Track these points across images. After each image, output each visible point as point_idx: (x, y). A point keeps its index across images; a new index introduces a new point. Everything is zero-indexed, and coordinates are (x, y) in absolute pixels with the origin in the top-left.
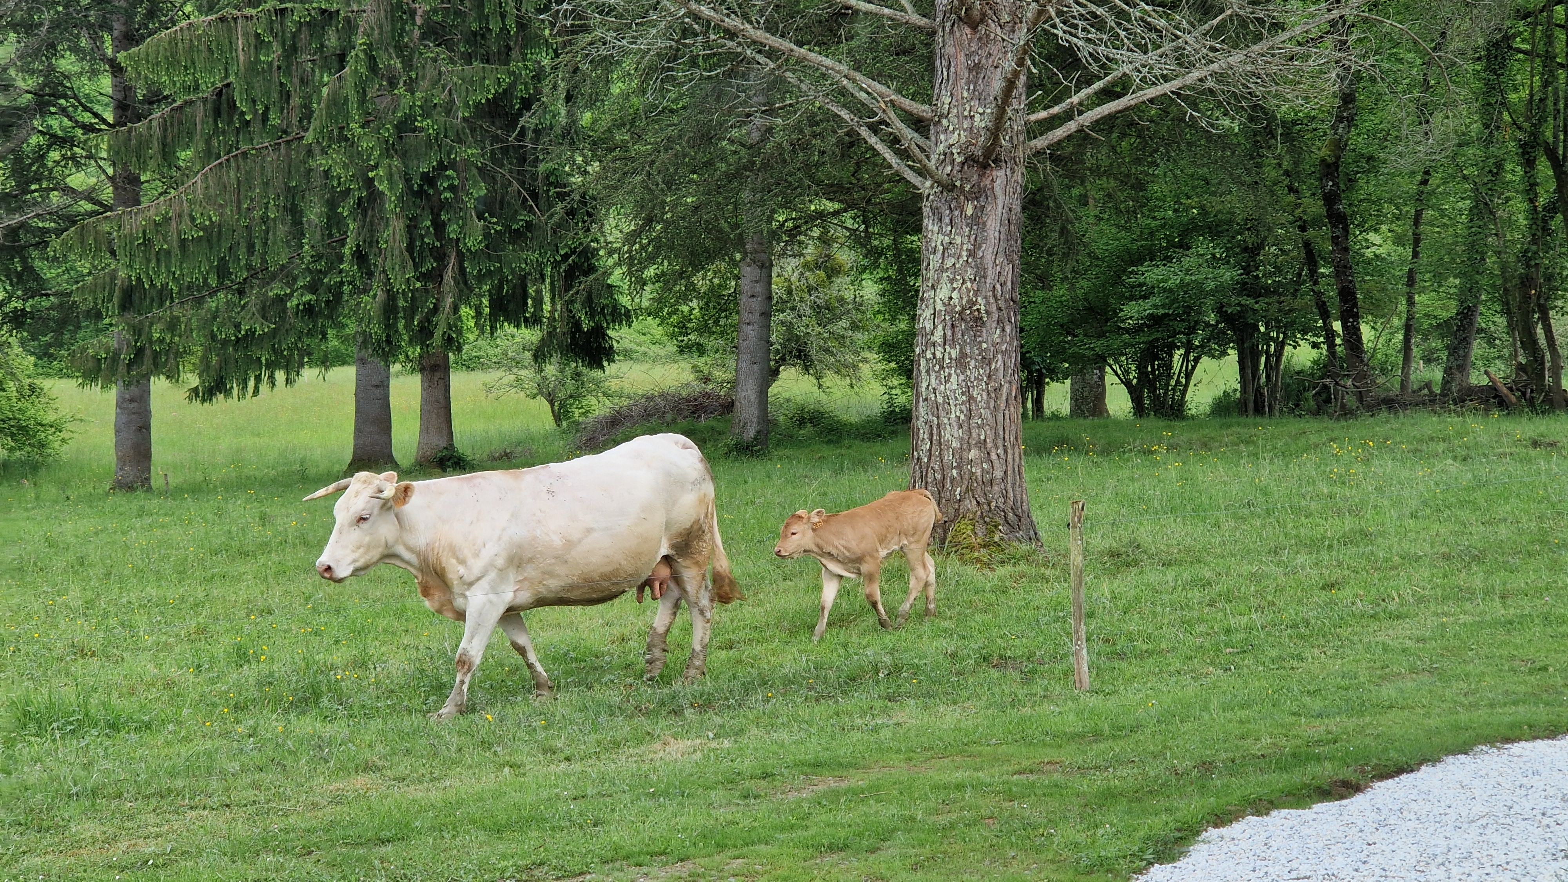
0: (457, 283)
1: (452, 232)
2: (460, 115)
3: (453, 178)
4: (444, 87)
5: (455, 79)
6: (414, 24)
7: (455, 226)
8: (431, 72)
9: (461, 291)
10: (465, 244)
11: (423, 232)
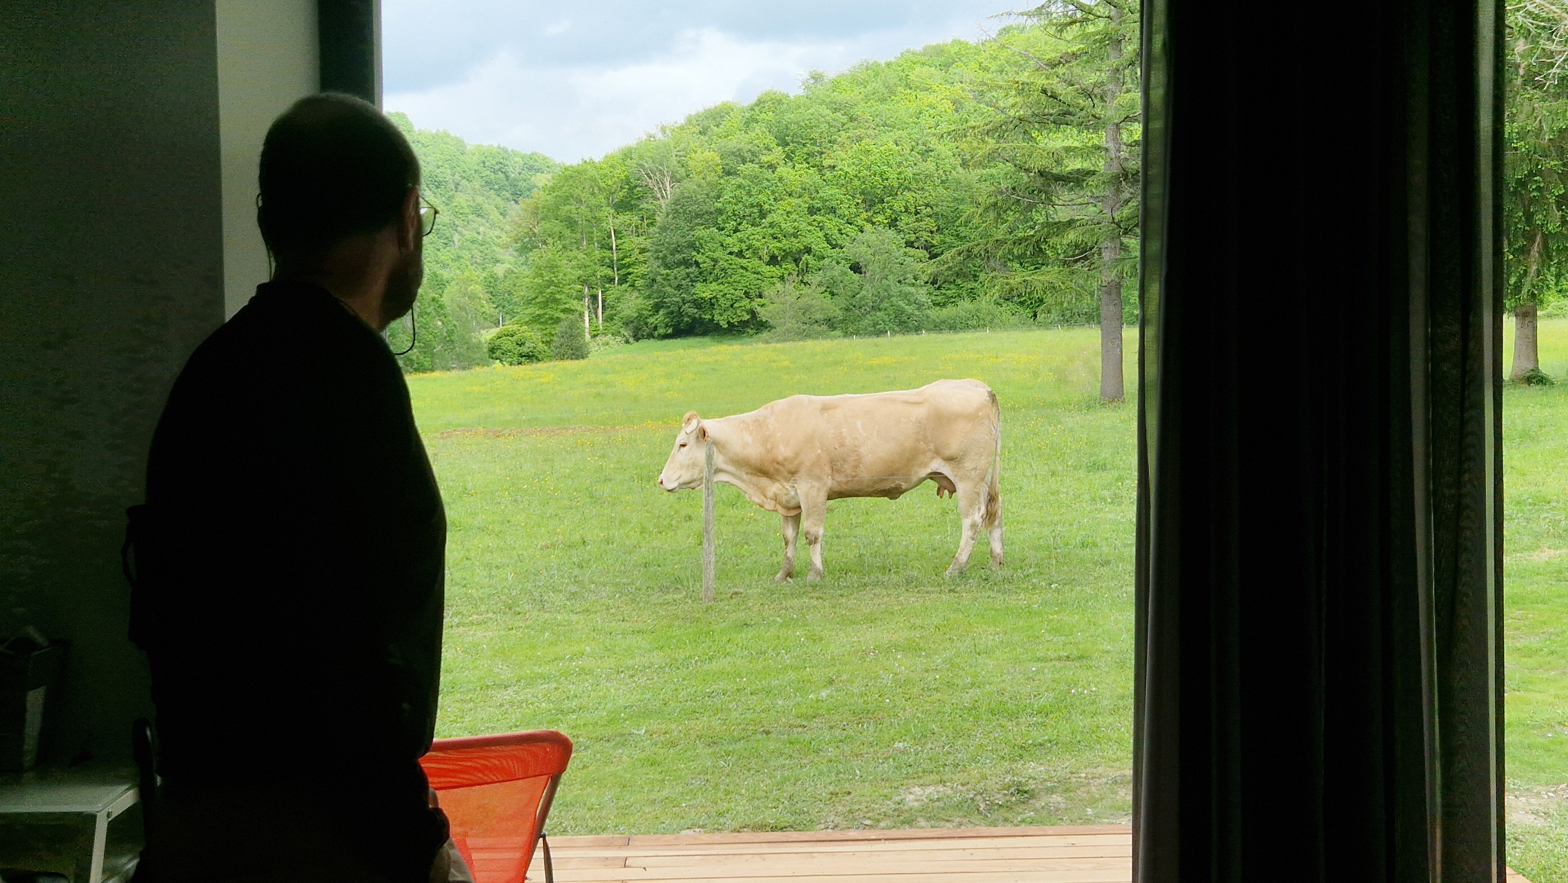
0: (1541, 255)
1: (1538, 219)
2: (1547, 137)
3: (1540, 182)
4: (1536, 118)
5: (1544, 112)
6: (1517, 75)
7: (1540, 216)
8: (1526, 108)
9: (1544, 261)
10: (1547, 228)
11: (1517, 220)
